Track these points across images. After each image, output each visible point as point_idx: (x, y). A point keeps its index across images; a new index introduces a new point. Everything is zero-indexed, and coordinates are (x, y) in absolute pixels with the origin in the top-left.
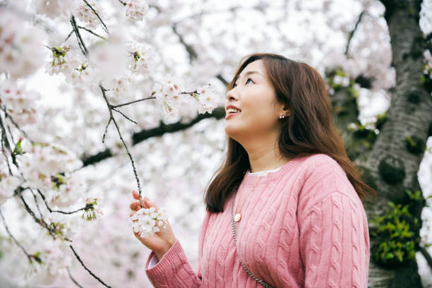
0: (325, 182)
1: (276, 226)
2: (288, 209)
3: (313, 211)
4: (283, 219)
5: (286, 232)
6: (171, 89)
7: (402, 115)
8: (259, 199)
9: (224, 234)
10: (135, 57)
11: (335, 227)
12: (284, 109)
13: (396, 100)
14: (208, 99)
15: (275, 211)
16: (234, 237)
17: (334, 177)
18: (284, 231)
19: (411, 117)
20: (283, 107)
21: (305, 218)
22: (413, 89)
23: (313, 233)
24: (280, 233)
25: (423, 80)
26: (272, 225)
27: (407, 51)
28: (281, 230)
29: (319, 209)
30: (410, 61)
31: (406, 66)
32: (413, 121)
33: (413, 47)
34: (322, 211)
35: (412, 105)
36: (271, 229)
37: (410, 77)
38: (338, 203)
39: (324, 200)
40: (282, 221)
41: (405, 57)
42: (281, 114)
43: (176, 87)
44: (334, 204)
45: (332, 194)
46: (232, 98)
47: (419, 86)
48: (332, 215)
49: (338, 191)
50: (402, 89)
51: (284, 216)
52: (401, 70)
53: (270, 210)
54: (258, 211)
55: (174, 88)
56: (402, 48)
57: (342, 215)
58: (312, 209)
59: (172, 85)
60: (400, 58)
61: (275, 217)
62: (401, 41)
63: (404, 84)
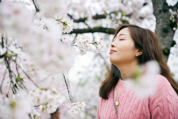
0: (163, 90)
1: (138, 111)
2: (144, 104)
3: (158, 105)
4: (142, 108)
5: (144, 115)
6: (85, 42)
7: (161, 38)
8: (128, 96)
9: (111, 111)
10: (64, 24)
11: (170, 114)
12: (138, 52)
13: (157, 31)
14: (102, 47)
15: (137, 104)
16: (117, 113)
17: (167, 87)
18: (142, 115)
19: (164, 39)
20: (138, 50)
21: (154, 109)
22: (165, 26)
23: (159, 116)
24: (141, 115)
25: (169, 22)
26: (136, 111)
27: (161, 9)
28: (141, 114)
29: (161, 104)
30: (162, 13)
31: (161, 16)
32: (166, 41)
33: (163, 7)
34: (163, 106)
35: (165, 34)
36: (136, 113)
37: (163, 21)
38: (170, 101)
39: (163, 100)
40: (142, 110)
41: (160, 11)
42: (137, 54)
43: (87, 41)
44: (168, 102)
45: (167, 96)
46: (113, 46)
47: (167, 25)
48: (168, 107)
49: (169, 95)
50: (160, 26)
51: (142, 107)
52: (159, 17)
53: (135, 103)
54: (128, 103)
55: (86, 41)
56: (158, 7)
57: (173, 107)
58: (158, 104)
59: (85, 40)
60: (158, 12)
61: (138, 107)
62: (158, 4)
63: (160, 24)
